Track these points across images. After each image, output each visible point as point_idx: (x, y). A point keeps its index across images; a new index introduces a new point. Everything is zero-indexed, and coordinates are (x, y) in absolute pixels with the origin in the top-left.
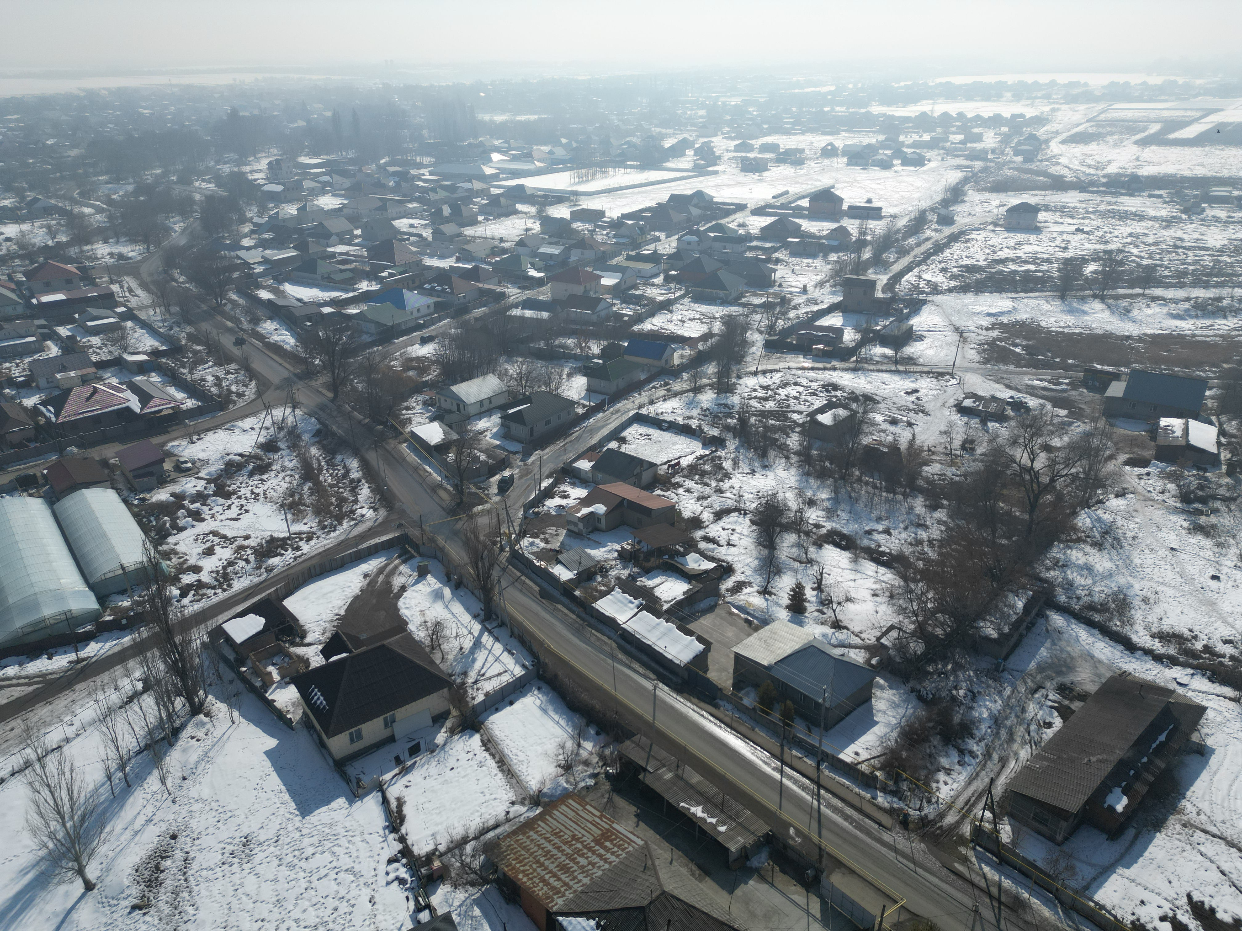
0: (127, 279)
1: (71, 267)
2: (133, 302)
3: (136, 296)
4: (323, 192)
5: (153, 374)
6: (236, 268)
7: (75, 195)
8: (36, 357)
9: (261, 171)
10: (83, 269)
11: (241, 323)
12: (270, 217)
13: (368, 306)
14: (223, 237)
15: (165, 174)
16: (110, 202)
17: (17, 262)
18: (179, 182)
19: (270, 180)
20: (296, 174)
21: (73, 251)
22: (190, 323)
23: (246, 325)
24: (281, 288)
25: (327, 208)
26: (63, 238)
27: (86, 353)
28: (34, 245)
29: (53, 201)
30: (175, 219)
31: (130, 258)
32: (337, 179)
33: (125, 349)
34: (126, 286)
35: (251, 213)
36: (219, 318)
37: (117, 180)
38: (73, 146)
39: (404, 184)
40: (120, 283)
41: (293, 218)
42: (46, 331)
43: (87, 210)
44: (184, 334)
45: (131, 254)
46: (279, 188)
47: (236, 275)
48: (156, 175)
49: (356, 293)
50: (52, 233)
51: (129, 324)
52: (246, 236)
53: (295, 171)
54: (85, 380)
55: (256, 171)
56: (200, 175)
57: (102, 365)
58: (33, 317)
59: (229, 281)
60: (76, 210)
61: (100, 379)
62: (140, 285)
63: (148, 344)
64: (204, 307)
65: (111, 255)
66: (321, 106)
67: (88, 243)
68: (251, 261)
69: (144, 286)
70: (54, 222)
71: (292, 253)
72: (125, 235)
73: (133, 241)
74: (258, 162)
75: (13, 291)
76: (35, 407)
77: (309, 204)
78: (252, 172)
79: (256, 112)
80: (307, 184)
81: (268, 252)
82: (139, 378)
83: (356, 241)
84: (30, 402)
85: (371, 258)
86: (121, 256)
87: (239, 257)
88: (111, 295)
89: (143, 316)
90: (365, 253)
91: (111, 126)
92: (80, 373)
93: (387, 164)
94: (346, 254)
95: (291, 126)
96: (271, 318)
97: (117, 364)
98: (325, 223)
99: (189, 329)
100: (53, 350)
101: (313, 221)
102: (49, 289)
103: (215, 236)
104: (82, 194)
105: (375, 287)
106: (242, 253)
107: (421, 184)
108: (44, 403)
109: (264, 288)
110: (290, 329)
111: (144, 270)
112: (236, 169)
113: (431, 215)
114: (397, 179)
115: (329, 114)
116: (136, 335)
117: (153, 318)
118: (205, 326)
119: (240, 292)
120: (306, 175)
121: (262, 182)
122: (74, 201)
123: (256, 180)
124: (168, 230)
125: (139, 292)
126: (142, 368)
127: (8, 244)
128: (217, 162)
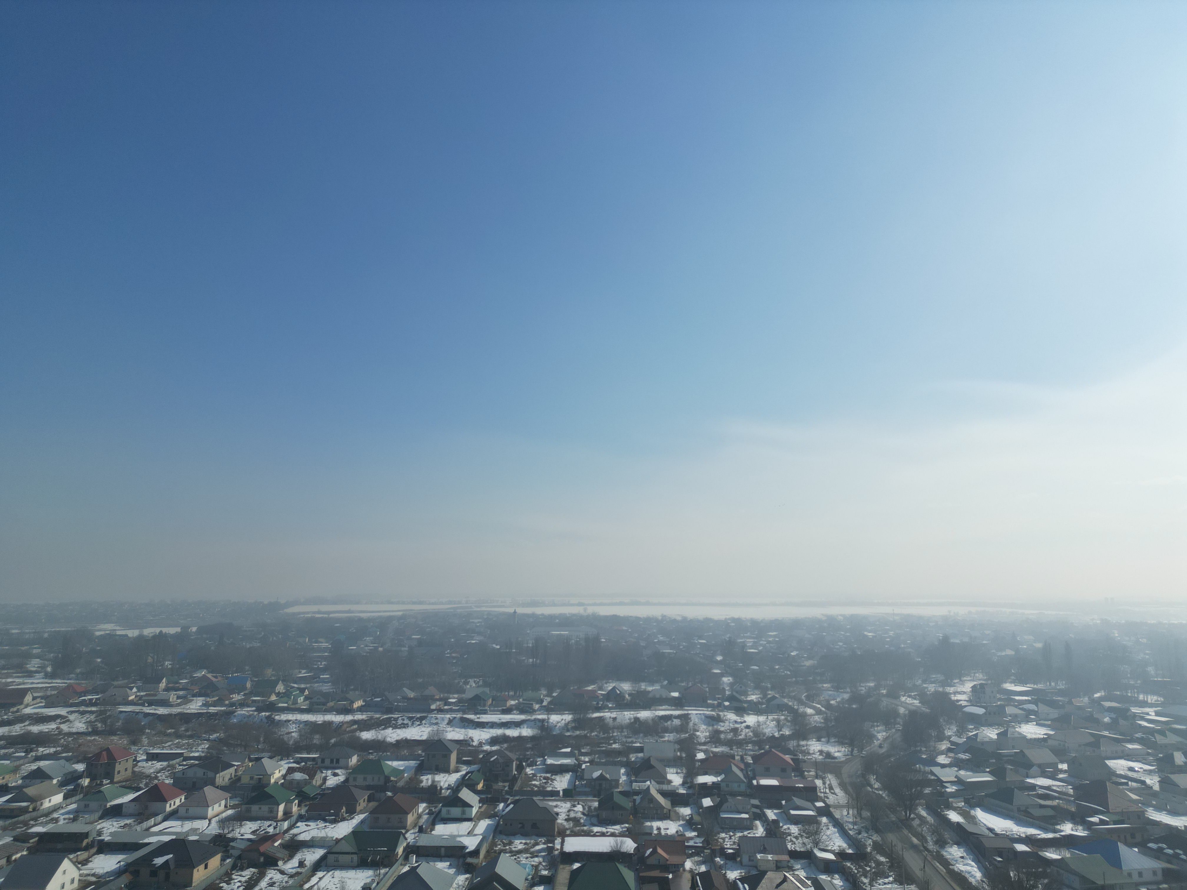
0: (830, 776)
1: (787, 758)
2: (832, 799)
3: (834, 793)
4: (1027, 721)
5: (837, 876)
6: (928, 783)
7: (803, 697)
8: (746, 833)
9: (964, 693)
10: (796, 761)
11: (927, 842)
12: (969, 738)
13: (1072, 854)
14: (920, 751)
15: (877, 687)
16: (828, 706)
17: (750, 747)
18: (888, 695)
19: (972, 702)
20: (1000, 699)
21: (792, 744)
22: (877, 831)
23: (931, 846)
24: (973, 812)
25: (1029, 736)
26: (787, 732)
27: (785, 839)
28: (764, 734)
29: (786, 700)
30: (879, 728)
31: (835, 758)
32: (1043, 709)
33: (816, 844)
34: (828, 782)
35: (950, 731)
36: (906, 832)
37: (837, 688)
38: (809, 658)
39: (1122, 722)
40: (823, 779)
41: (991, 742)
42: (758, 811)
43: (809, 711)
44: (870, 842)
45: (837, 754)
46: (981, 711)
47: (927, 791)
48: (870, 687)
49: (1057, 835)
50: (779, 727)
51: (824, 820)
52: (942, 753)
53: (998, 696)
54: (778, 867)
55: (960, 693)
56: (907, 691)
57: (795, 855)
58: (751, 796)
59: (920, 795)
60: (801, 709)
61: (791, 869)
62: (839, 784)
63: (837, 844)
64: (893, 818)
65: (821, 752)
66: (1031, 637)
67: (805, 738)
68: (944, 779)
69: (843, 786)
70: (783, 717)
71: (987, 778)
72: (835, 736)
73: (841, 743)
74: (963, 684)
75: (741, 770)
76: (735, 882)
77: (1010, 730)
78: (955, 693)
79: (966, 640)
80: (1010, 710)
81: (962, 772)
82: (823, 877)
83: (1061, 776)
84: (733, 875)
85: (1078, 797)
86: (828, 755)
87: (932, 773)
88: (813, 789)
89: (837, 814)
90: (1071, 792)
91: (841, 644)
92: (776, 857)
93: (1101, 699)
94: (1048, 788)
95: (999, 654)
96: (958, 844)
97: (807, 856)
98: (1027, 752)
99: (876, 837)
100: (760, 831)
101: (1014, 748)
102: (768, 774)
103: (913, 749)
104: (808, 697)
105: (1081, 832)
106: (936, 770)
107: (1145, 724)
108: (743, 880)
109: (955, 809)
110: (977, 861)
111: (846, 770)
112: (941, 689)
113: (1159, 760)
114: (1114, 716)
115: (1039, 645)
116: (828, 832)
117: (846, 819)
118: (891, 837)
119: (929, 808)
120: (1010, 701)
121: (964, 703)
122: (801, 702)
123: (958, 701)
124: (871, 737)
125: (838, 790)
126: (828, 867)
127: (747, 730)
128: (924, 681)
